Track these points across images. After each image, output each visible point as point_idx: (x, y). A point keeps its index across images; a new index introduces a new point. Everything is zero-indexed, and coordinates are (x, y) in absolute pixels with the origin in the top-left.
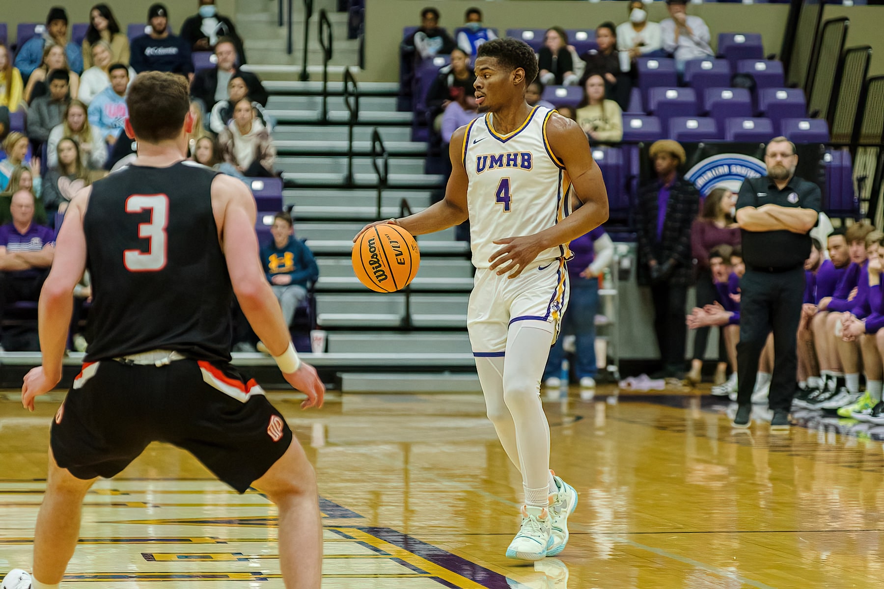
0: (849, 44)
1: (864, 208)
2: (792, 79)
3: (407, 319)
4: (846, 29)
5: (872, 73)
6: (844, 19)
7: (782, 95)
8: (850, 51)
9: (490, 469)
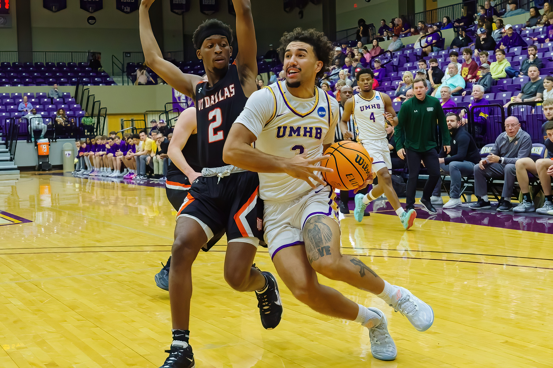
0: (89, 94)
1: (95, 130)
2: (77, 102)
4: (89, 91)
5: (95, 101)
6: (89, 89)
7: (75, 106)
8: (90, 96)
9: (12, 192)
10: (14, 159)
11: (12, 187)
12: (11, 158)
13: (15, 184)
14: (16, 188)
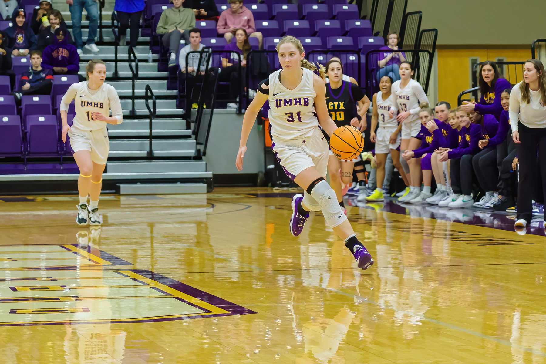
3: (150, 152)
7: (358, 23)
10: (204, 154)
11: (199, 224)
12: (198, 151)
13: (204, 219)
14: (207, 228)
